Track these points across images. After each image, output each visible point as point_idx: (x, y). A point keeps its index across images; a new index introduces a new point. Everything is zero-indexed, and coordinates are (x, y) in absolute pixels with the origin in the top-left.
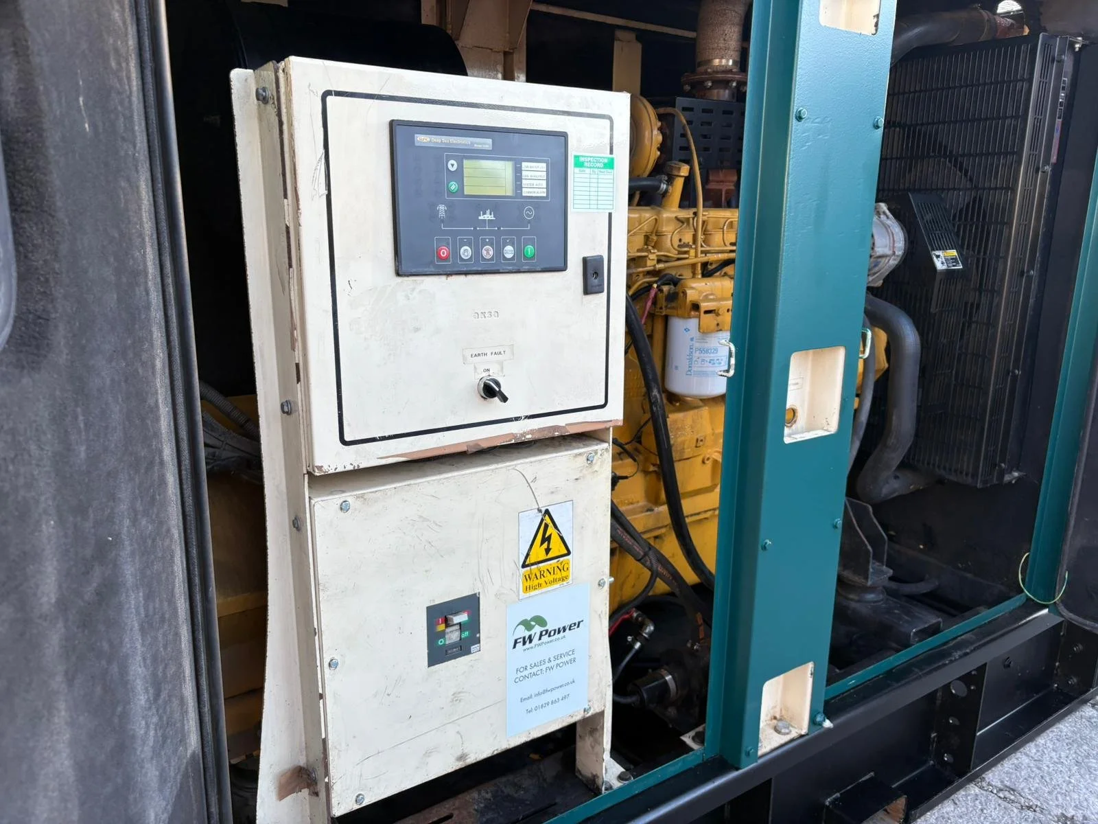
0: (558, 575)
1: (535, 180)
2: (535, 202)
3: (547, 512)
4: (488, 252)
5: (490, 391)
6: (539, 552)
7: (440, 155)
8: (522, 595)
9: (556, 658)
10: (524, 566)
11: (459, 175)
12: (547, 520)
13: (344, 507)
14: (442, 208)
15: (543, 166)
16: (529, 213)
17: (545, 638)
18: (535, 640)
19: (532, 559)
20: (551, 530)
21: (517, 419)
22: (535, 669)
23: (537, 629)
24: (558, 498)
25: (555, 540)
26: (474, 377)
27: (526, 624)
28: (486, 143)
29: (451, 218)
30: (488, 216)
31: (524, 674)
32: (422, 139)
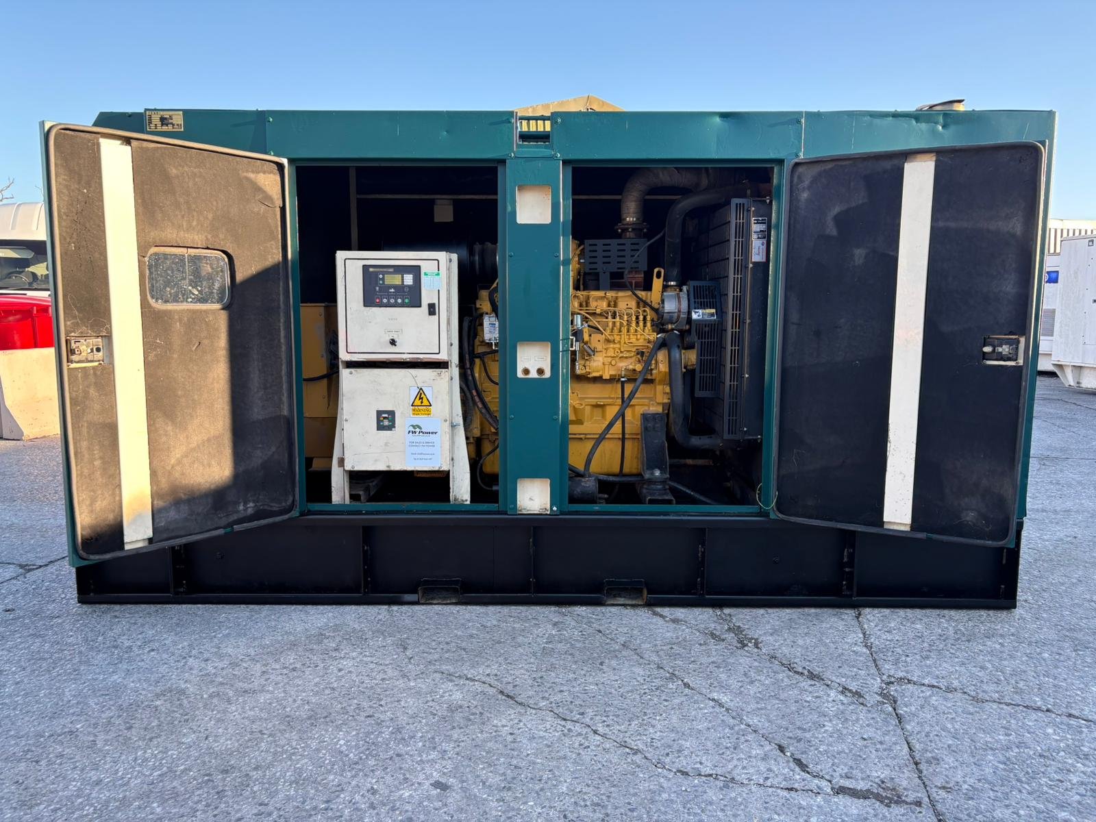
0: (426, 412)
1: (409, 279)
2: (409, 286)
3: (421, 389)
4: (392, 301)
5: (393, 342)
6: (418, 402)
7: (376, 274)
8: (412, 416)
9: (427, 443)
10: (412, 406)
11: (383, 279)
12: (421, 391)
13: (351, 373)
14: (377, 288)
15: (412, 276)
16: (407, 290)
17: (421, 434)
18: (417, 433)
19: (415, 404)
20: (423, 395)
21: (404, 353)
22: (417, 444)
23: (418, 430)
24: (426, 385)
25: (425, 400)
26: (388, 338)
27: (413, 426)
28: (391, 270)
29: (380, 291)
30: (392, 290)
31: (412, 444)
32: (371, 270)
